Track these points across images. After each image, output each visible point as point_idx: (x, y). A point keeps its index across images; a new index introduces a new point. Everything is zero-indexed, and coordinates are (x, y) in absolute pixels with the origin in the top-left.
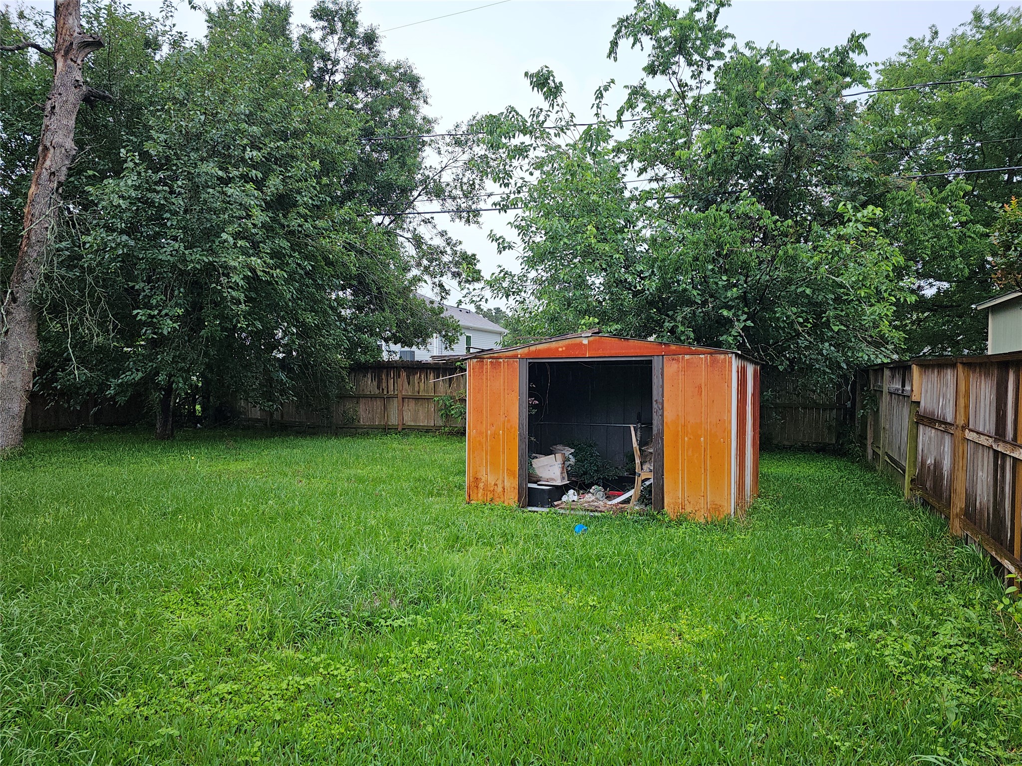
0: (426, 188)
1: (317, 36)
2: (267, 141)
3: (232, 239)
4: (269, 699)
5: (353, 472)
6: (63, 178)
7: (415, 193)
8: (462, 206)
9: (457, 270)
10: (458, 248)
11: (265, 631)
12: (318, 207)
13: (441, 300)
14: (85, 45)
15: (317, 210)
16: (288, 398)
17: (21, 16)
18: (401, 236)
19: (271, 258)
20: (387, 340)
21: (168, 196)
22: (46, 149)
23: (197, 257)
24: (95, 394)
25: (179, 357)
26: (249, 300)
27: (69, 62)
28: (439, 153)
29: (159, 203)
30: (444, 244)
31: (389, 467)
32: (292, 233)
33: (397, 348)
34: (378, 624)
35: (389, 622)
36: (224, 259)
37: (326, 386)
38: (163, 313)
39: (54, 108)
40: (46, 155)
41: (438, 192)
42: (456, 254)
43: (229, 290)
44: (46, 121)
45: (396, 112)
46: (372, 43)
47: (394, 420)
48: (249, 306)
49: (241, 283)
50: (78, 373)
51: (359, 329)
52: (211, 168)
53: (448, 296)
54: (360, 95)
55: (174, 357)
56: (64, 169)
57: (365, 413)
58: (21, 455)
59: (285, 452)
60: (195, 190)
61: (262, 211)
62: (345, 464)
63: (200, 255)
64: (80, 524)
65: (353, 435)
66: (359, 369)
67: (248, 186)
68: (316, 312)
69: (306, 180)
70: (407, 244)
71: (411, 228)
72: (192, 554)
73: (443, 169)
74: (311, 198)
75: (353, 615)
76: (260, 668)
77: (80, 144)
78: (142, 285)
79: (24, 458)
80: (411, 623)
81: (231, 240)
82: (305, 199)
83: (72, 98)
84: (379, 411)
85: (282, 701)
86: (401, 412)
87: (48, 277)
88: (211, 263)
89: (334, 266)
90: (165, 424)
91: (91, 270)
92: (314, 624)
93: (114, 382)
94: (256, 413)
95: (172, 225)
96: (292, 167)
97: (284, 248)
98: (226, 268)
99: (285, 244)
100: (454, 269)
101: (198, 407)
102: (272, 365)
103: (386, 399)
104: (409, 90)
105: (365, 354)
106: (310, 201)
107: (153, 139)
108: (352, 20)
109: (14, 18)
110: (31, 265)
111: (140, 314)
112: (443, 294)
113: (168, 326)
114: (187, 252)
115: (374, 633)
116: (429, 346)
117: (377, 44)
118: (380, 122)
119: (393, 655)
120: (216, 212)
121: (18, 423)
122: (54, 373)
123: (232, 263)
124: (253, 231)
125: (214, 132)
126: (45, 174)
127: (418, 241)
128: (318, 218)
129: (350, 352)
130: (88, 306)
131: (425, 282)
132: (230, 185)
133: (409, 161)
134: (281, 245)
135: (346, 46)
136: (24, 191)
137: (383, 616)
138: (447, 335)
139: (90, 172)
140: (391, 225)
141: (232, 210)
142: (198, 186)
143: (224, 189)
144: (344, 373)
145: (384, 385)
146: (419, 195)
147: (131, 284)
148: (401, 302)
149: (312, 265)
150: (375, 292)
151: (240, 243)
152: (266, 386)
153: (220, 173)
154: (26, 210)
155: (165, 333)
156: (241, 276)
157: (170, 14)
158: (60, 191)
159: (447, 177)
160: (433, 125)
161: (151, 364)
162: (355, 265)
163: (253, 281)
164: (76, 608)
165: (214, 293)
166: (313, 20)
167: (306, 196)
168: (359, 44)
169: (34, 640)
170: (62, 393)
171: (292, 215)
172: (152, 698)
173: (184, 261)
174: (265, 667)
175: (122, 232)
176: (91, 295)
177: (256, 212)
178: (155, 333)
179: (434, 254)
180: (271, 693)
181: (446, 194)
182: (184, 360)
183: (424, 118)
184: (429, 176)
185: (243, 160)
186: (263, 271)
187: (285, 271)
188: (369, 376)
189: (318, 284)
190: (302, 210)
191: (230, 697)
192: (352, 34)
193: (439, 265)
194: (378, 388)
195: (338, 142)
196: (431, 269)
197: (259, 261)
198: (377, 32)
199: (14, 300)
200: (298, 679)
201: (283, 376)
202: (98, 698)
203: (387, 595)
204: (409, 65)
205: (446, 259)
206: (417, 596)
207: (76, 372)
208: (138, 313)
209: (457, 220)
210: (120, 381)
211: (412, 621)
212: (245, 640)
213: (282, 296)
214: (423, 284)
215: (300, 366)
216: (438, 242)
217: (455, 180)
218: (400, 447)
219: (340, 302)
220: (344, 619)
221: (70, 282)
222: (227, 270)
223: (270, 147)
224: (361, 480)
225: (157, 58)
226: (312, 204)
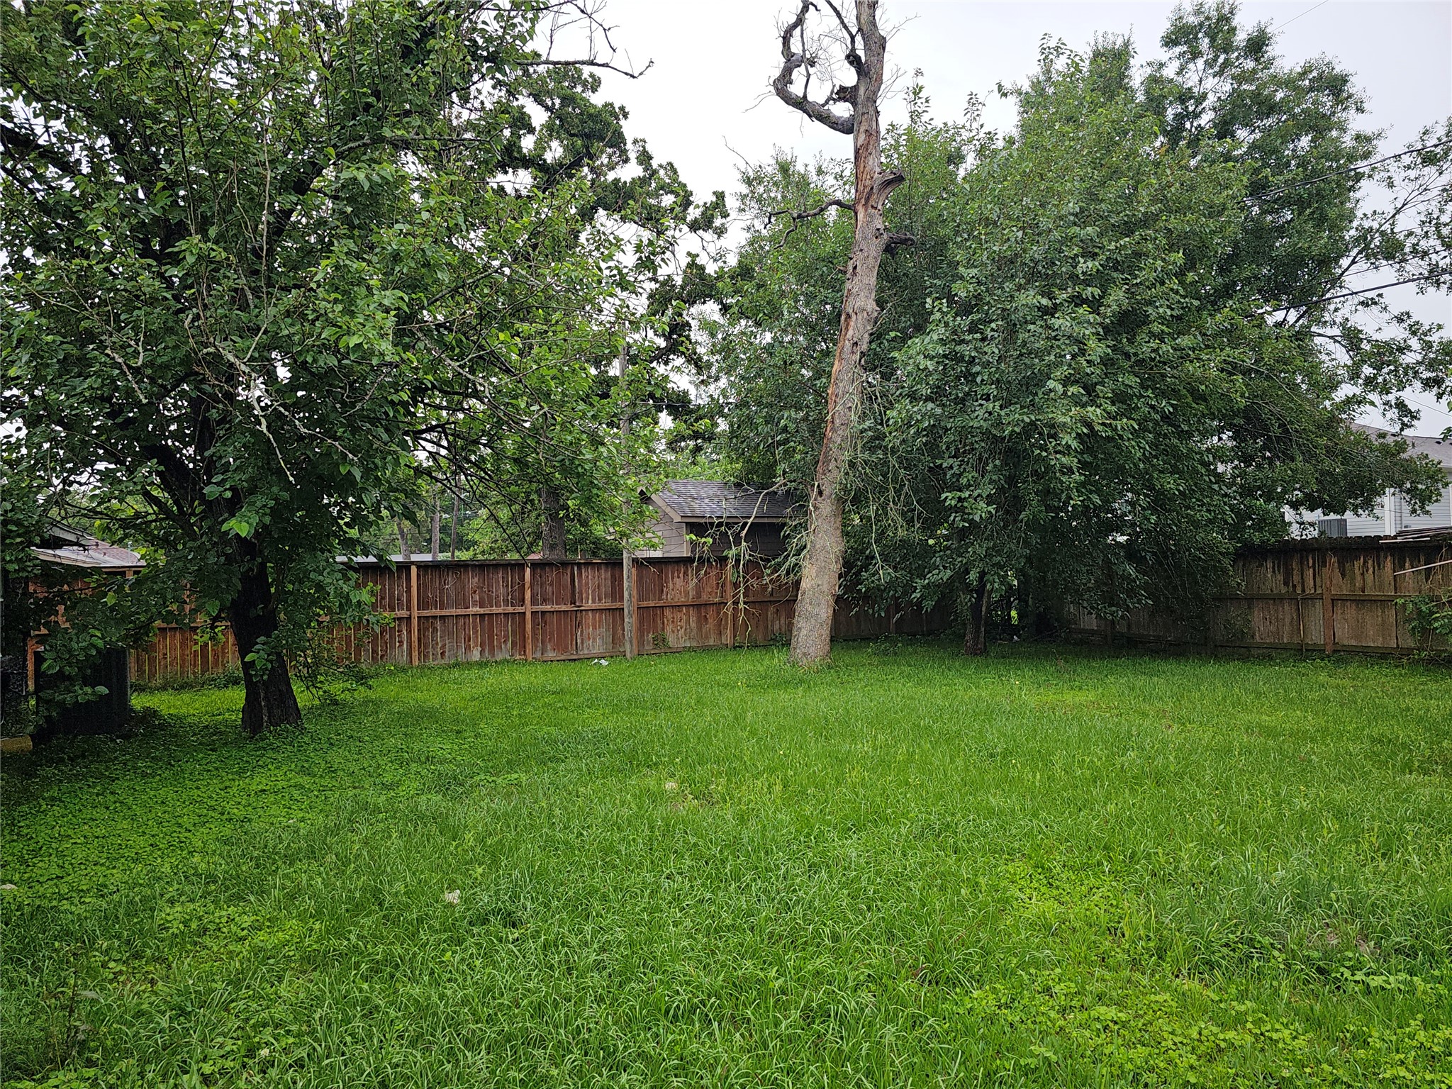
0: (1367, 247)
1: (1170, 72)
2: (1105, 241)
3: (1061, 386)
4: (1174, 1048)
5: (1254, 717)
6: (865, 347)
7: (1345, 262)
8: (1441, 264)
9: (1434, 374)
10: (1435, 338)
11: (1152, 944)
12: (1179, 318)
13: (1402, 429)
14: (888, 183)
15: (1180, 323)
16: (1139, 601)
17: (820, 172)
18: (1320, 335)
19: (1113, 404)
20: (1295, 506)
21: (979, 344)
22: (849, 316)
23: (1015, 418)
24: (899, 597)
25: (993, 549)
26: (1084, 465)
27: (870, 210)
28: (1391, 185)
29: (970, 356)
30: (1406, 334)
31: (1317, 714)
32: (1140, 362)
33: (1317, 515)
34: (1338, 975)
35: (1359, 976)
36: (1050, 416)
37: (1197, 583)
38: (976, 493)
39: (855, 268)
40: (848, 325)
41: (1391, 249)
42: (1431, 347)
43: (1058, 456)
44: (848, 285)
45: (1305, 142)
46: (1260, 49)
47: (1316, 634)
48: (1085, 475)
49: (1074, 444)
50: (883, 574)
51: (1247, 491)
52: (1031, 298)
53: (1415, 422)
54: (1242, 133)
55: (988, 549)
56: (866, 335)
57: (1262, 625)
58: (829, 667)
59: (1141, 681)
60: (1012, 330)
61: (1100, 340)
62: (1237, 703)
63: (1020, 414)
64: (899, 758)
65: (1244, 659)
66: (1250, 554)
67: (1081, 311)
68: (1180, 472)
69: (1163, 283)
70: (1332, 346)
71: (1338, 320)
72: (1035, 815)
73: (1398, 211)
74: (1169, 307)
75: (1292, 950)
76: (1153, 997)
77: (880, 303)
78: (951, 461)
79: (832, 671)
80: (1402, 987)
81: (1060, 388)
82: (1161, 310)
83: (873, 253)
84: (1287, 620)
85: (1195, 1057)
86: (1330, 625)
87: (852, 464)
88: (1032, 423)
89: (1205, 400)
90: (976, 637)
91: (894, 451)
92: (1225, 950)
93: (919, 583)
94: (1090, 622)
95: (983, 380)
96: (1140, 269)
97: (1131, 387)
98: (1053, 426)
99: (1132, 380)
100: (1426, 375)
101: (1014, 613)
102: (1115, 554)
103: (1301, 602)
104: (1327, 100)
105: (1260, 530)
106: (1169, 312)
107: (962, 278)
108: (1226, 28)
109: (813, 176)
110: (835, 451)
111: (949, 497)
112: (1405, 420)
113: (982, 510)
114: (1003, 413)
115: (1333, 987)
116: (1377, 511)
117: (1269, 48)
118: (1278, 166)
119: (1376, 1034)
120: (1039, 354)
121: (826, 632)
122: (858, 573)
123: (1062, 419)
124: (1088, 370)
125: (1035, 248)
126: (848, 345)
127: (1352, 338)
128: (1179, 333)
129: (1236, 529)
130: (892, 492)
131: (1372, 403)
132: (1056, 315)
133: (1332, 213)
134: (1127, 382)
135: (1217, 69)
136: (827, 369)
137: (1348, 964)
138: (1416, 488)
139: (892, 334)
140: (1301, 322)
141: (1058, 347)
142: (1015, 325)
143: (1049, 322)
144: (1226, 562)
145: (1296, 578)
146: (1353, 262)
147: (938, 462)
148: (1323, 441)
149: (1172, 405)
150: (1276, 431)
151: (1072, 390)
152: (1105, 584)
153: (1045, 301)
154: (829, 392)
155: (977, 518)
156: (1074, 435)
157: (976, 113)
158: (863, 362)
159: (1407, 222)
160: (1375, 142)
161: (960, 559)
162: (1242, 396)
163: (1090, 439)
164: (911, 863)
165: (1036, 461)
166: (1165, 49)
167: (1161, 306)
168: (1237, 58)
169: (874, 893)
170: (866, 597)
171: (1142, 336)
172: (1014, 1000)
173: (999, 423)
174: (1160, 998)
175: (928, 399)
176: (895, 481)
177: (1092, 343)
178: (964, 521)
179: (1385, 354)
180: (1177, 1039)
181: (1407, 250)
182: (999, 553)
183: (1358, 137)
184: (1371, 228)
185: (1073, 277)
186: (1103, 424)
187: (1134, 419)
188: (1269, 565)
189: (1182, 431)
190: (1156, 327)
191: (1116, 1027)
192: (1227, 48)
193: (1396, 370)
194: (1286, 584)
195: (1211, 216)
196: (1380, 380)
197: (1098, 411)
198: (1268, 30)
199: (820, 493)
200: (1215, 1029)
201: (1131, 570)
202: (953, 982)
203: (1353, 929)
204: (1326, 60)
205: (1409, 358)
206: (1409, 943)
207: (881, 572)
208: (946, 498)
209: (1432, 290)
210: (927, 581)
211: (1404, 982)
212: (1123, 950)
213: (1129, 455)
214: (1368, 408)
215: (1154, 554)
216: (1395, 333)
217: (1424, 222)
218: (1332, 681)
219: (1219, 455)
220: (1276, 953)
221: (874, 466)
222: (1054, 430)
223: (1109, 250)
224: (1270, 732)
225: (962, 173)
226: (1172, 316)
